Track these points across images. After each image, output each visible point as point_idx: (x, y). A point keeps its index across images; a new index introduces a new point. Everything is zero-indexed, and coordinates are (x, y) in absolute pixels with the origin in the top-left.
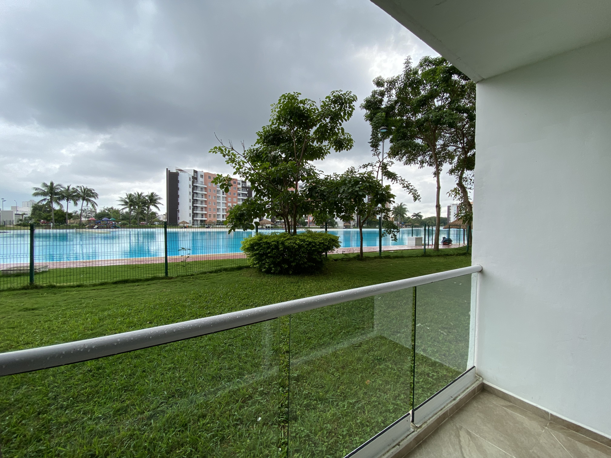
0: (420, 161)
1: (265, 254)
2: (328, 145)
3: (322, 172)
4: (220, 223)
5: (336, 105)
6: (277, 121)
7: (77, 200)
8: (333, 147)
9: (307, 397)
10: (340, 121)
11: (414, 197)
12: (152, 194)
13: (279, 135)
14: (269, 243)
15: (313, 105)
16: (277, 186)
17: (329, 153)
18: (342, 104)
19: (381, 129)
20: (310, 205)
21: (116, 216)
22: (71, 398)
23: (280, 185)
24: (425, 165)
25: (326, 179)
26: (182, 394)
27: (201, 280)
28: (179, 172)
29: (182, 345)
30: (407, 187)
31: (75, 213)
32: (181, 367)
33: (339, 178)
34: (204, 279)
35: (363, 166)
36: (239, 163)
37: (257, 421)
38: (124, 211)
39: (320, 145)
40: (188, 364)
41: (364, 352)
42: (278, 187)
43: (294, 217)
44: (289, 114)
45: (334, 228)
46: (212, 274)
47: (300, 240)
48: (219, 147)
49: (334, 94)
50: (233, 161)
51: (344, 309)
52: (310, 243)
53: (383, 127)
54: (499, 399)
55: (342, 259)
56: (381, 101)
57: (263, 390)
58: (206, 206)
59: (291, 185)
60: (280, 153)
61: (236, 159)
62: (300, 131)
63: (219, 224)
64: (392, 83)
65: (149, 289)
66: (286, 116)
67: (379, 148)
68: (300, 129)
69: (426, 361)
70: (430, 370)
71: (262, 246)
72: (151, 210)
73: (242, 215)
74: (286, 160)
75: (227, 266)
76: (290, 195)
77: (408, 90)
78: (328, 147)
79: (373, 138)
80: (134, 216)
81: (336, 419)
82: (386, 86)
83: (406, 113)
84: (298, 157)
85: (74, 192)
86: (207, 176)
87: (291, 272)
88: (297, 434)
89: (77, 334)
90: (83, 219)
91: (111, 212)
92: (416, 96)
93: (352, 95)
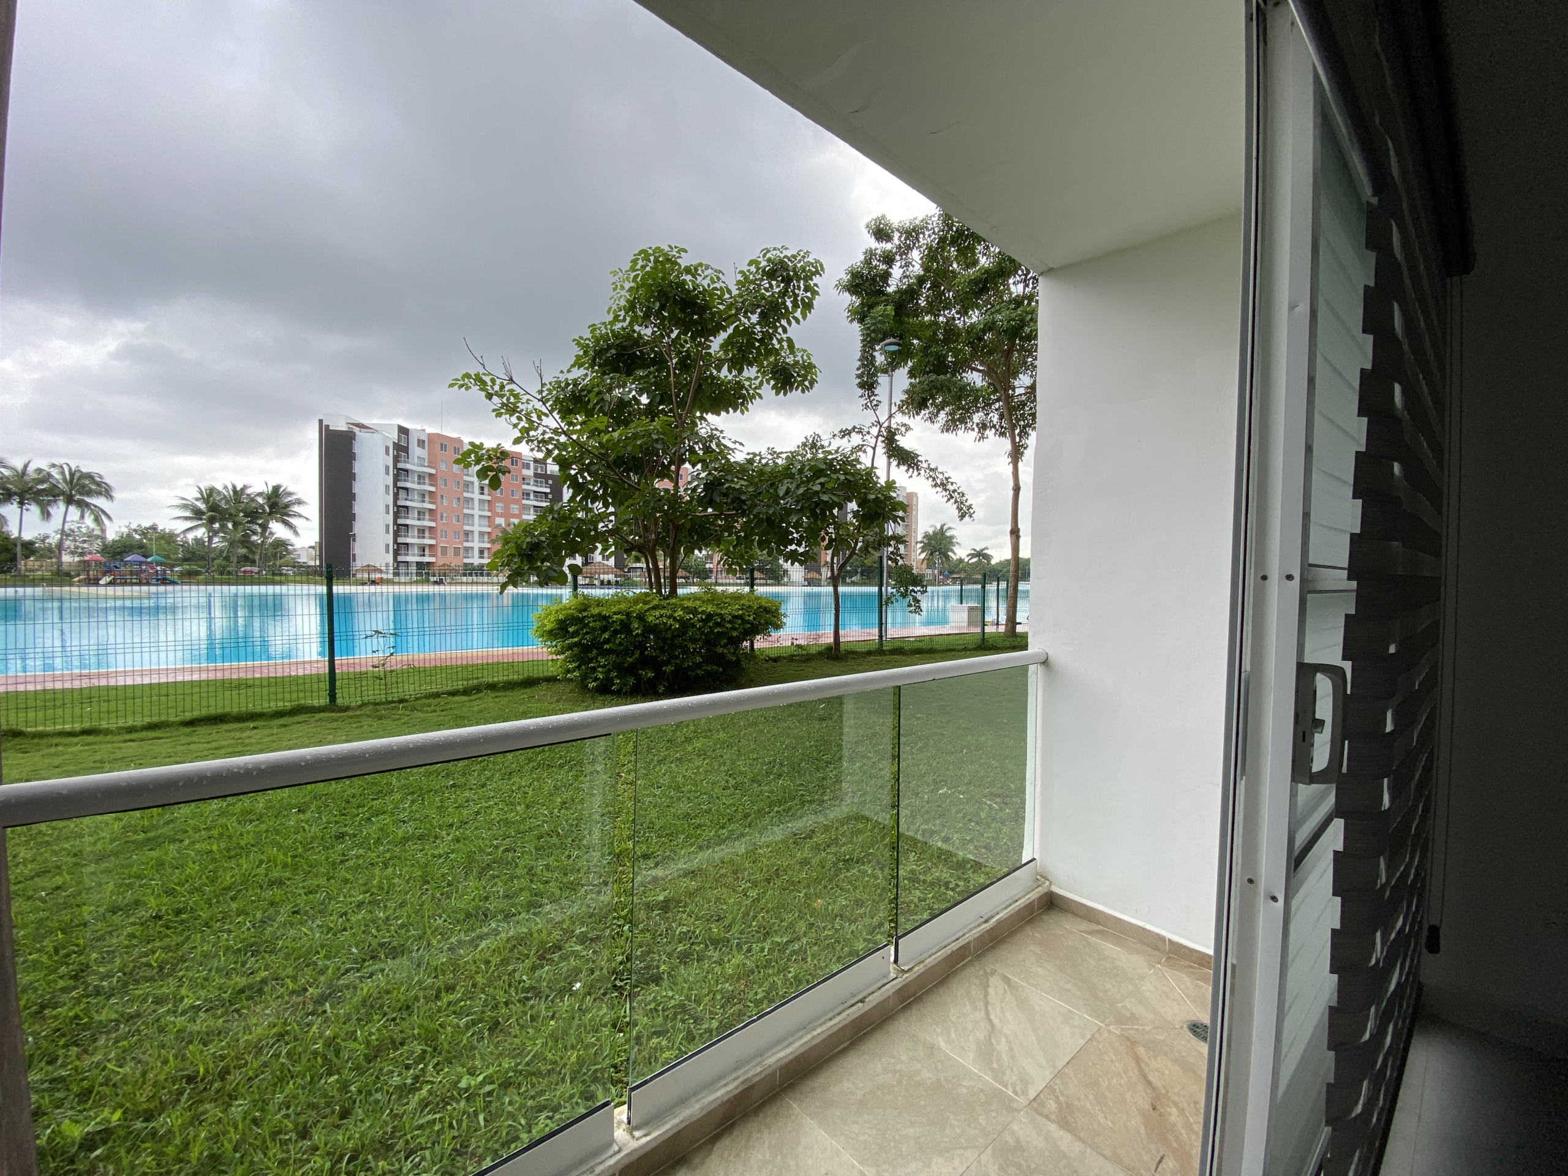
0: (978, 424)
1: (596, 645)
2: (756, 378)
3: (741, 444)
4: (471, 571)
5: (774, 283)
6: (627, 313)
7: (49, 503)
8: (768, 383)
9: (684, 937)
10: (784, 322)
11: (960, 509)
12: (276, 489)
13: (632, 347)
14: (605, 618)
15: (718, 279)
16: (628, 475)
17: (761, 397)
18: (787, 280)
19: (886, 345)
20: (713, 524)
21: (165, 550)
22: (120, 974)
23: (636, 473)
24: (990, 433)
25: (750, 462)
26: (395, 952)
27: (427, 712)
28: (356, 430)
29: (388, 855)
30: (943, 485)
31: (43, 541)
32: (387, 900)
33: (779, 461)
34: (435, 711)
35: (841, 432)
36: (528, 416)
37: (571, 990)
38: (190, 536)
39: (735, 376)
40: (407, 893)
41: (817, 848)
42: (629, 477)
43: (673, 555)
44: (657, 299)
45: (779, 584)
46: (457, 698)
47: (684, 608)
48: (477, 375)
49: (768, 255)
50: (512, 410)
51: (781, 765)
52: (710, 616)
53: (892, 340)
54: (1079, 920)
55: (791, 658)
56: (886, 276)
57: (587, 932)
58: (433, 524)
59: (664, 474)
60: (634, 393)
61: (521, 406)
62: (686, 342)
63: (471, 575)
64: (912, 233)
65: (288, 736)
66: (649, 302)
67: (876, 392)
68: (686, 335)
69: (945, 860)
70: (951, 875)
71: (587, 625)
72: (272, 534)
73: (536, 546)
74: (651, 412)
75: (496, 679)
76: (659, 500)
77: (949, 252)
78: (757, 382)
79: (863, 366)
80: (222, 551)
81: (744, 974)
82: (896, 241)
83: (945, 308)
84: (681, 404)
85: (42, 481)
86: (438, 444)
87: (661, 689)
88: (659, 1005)
89: (107, 841)
90: (66, 558)
91: (151, 540)
92: (968, 267)
93: (811, 259)
